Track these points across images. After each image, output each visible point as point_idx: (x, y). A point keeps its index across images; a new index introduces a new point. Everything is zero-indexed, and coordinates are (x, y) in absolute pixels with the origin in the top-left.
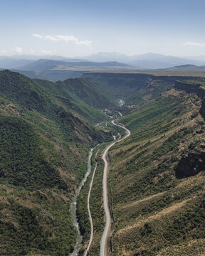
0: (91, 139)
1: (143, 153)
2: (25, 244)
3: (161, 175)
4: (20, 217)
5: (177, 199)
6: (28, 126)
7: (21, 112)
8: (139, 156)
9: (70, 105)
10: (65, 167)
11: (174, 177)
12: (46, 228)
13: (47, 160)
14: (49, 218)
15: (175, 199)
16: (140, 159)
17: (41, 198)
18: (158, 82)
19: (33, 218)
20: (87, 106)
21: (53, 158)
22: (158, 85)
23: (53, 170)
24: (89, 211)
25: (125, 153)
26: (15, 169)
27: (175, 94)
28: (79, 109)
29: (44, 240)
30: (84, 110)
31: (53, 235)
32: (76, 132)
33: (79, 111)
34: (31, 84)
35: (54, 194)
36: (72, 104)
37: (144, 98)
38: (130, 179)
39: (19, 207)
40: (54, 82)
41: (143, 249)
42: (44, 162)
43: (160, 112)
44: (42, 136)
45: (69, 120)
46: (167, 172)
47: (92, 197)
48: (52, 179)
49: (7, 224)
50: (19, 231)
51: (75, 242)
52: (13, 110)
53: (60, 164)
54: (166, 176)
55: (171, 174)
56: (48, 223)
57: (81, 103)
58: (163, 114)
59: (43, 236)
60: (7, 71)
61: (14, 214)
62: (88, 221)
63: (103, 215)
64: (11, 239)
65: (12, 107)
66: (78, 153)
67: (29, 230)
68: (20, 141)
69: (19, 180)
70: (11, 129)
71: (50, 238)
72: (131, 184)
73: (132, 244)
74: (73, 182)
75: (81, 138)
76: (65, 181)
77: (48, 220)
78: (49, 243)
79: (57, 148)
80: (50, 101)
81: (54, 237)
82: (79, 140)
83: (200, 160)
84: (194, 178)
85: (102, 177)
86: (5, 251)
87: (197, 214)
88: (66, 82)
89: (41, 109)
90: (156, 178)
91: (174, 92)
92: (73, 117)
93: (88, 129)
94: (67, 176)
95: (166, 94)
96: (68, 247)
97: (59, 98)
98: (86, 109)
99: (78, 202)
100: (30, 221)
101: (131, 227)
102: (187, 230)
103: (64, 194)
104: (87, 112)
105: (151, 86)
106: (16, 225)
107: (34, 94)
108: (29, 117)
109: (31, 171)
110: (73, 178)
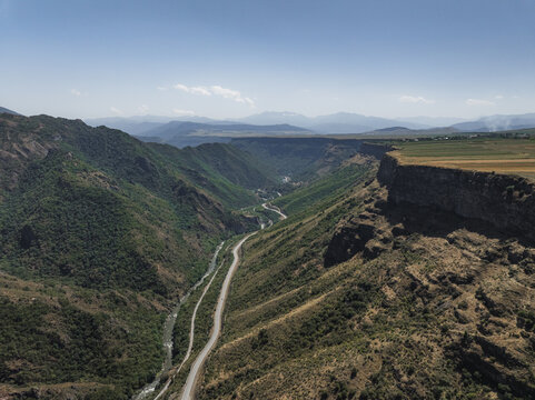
0: (222, 226)
1: (289, 238)
2: (76, 366)
3: (304, 266)
4: (74, 326)
5: (315, 293)
6: (117, 202)
7: (113, 183)
8: (282, 243)
9: (199, 179)
10: (168, 262)
11: (320, 267)
12: (114, 344)
13: (139, 250)
14: (122, 329)
15: (313, 294)
16: (283, 248)
17: (117, 302)
18: (342, 149)
19: (95, 328)
20: (228, 183)
21: (150, 249)
22: (340, 152)
23: (146, 266)
24: (193, 324)
25: (266, 241)
26: (88, 265)
27: (359, 162)
28: (213, 187)
29: (107, 362)
30: (220, 188)
31: (125, 355)
32: (200, 216)
33: (213, 188)
34: (137, 146)
35: (141, 299)
36: (202, 179)
37: (318, 172)
38: (262, 276)
39: (75, 312)
40: (180, 148)
41: (250, 367)
42: (133, 254)
43: (335, 188)
44: (137, 216)
45: (190, 199)
46: (313, 261)
47: (202, 304)
48: (143, 279)
49: (49, 336)
50: (69, 347)
51: (160, 368)
52: (101, 181)
53: (160, 258)
54: (311, 266)
55: (317, 263)
56: (118, 337)
57: (220, 179)
58: (338, 191)
59: (105, 356)
60: (103, 127)
61: (65, 322)
62: (187, 338)
63: (210, 328)
64: (53, 358)
65: (100, 176)
66: (196, 246)
67: (86, 347)
68: (101, 223)
69: (92, 280)
70: (89, 205)
71: (118, 360)
72: (261, 283)
73: (236, 363)
74: (179, 286)
75: (207, 225)
76: (165, 282)
77: (119, 332)
78: (115, 367)
79: (161, 235)
80: (165, 171)
81: (125, 358)
82: (203, 228)
83: (357, 237)
84: (345, 264)
85: (224, 278)
86: (39, 375)
87: (337, 312)
88: (199, 148)
89: (150, 184)
90: (296, 272)
91: (359, 159)
92: (197, 194)
93: (219, 212)
94: (170, 276)
95: (347, 163)
96: (144, 373)
97: (182, 168)
98: (223, 185)
99: (179, 313)
100: (88, 332)
101: (240, 339)
102: (317, 336)
103: (159, 300)
104: (225, 191)
105: (330, 155)
106: (64, 337)
107: (141, 161)
108: (126, 192)
109: (111, 267)
110: (180, 280)
